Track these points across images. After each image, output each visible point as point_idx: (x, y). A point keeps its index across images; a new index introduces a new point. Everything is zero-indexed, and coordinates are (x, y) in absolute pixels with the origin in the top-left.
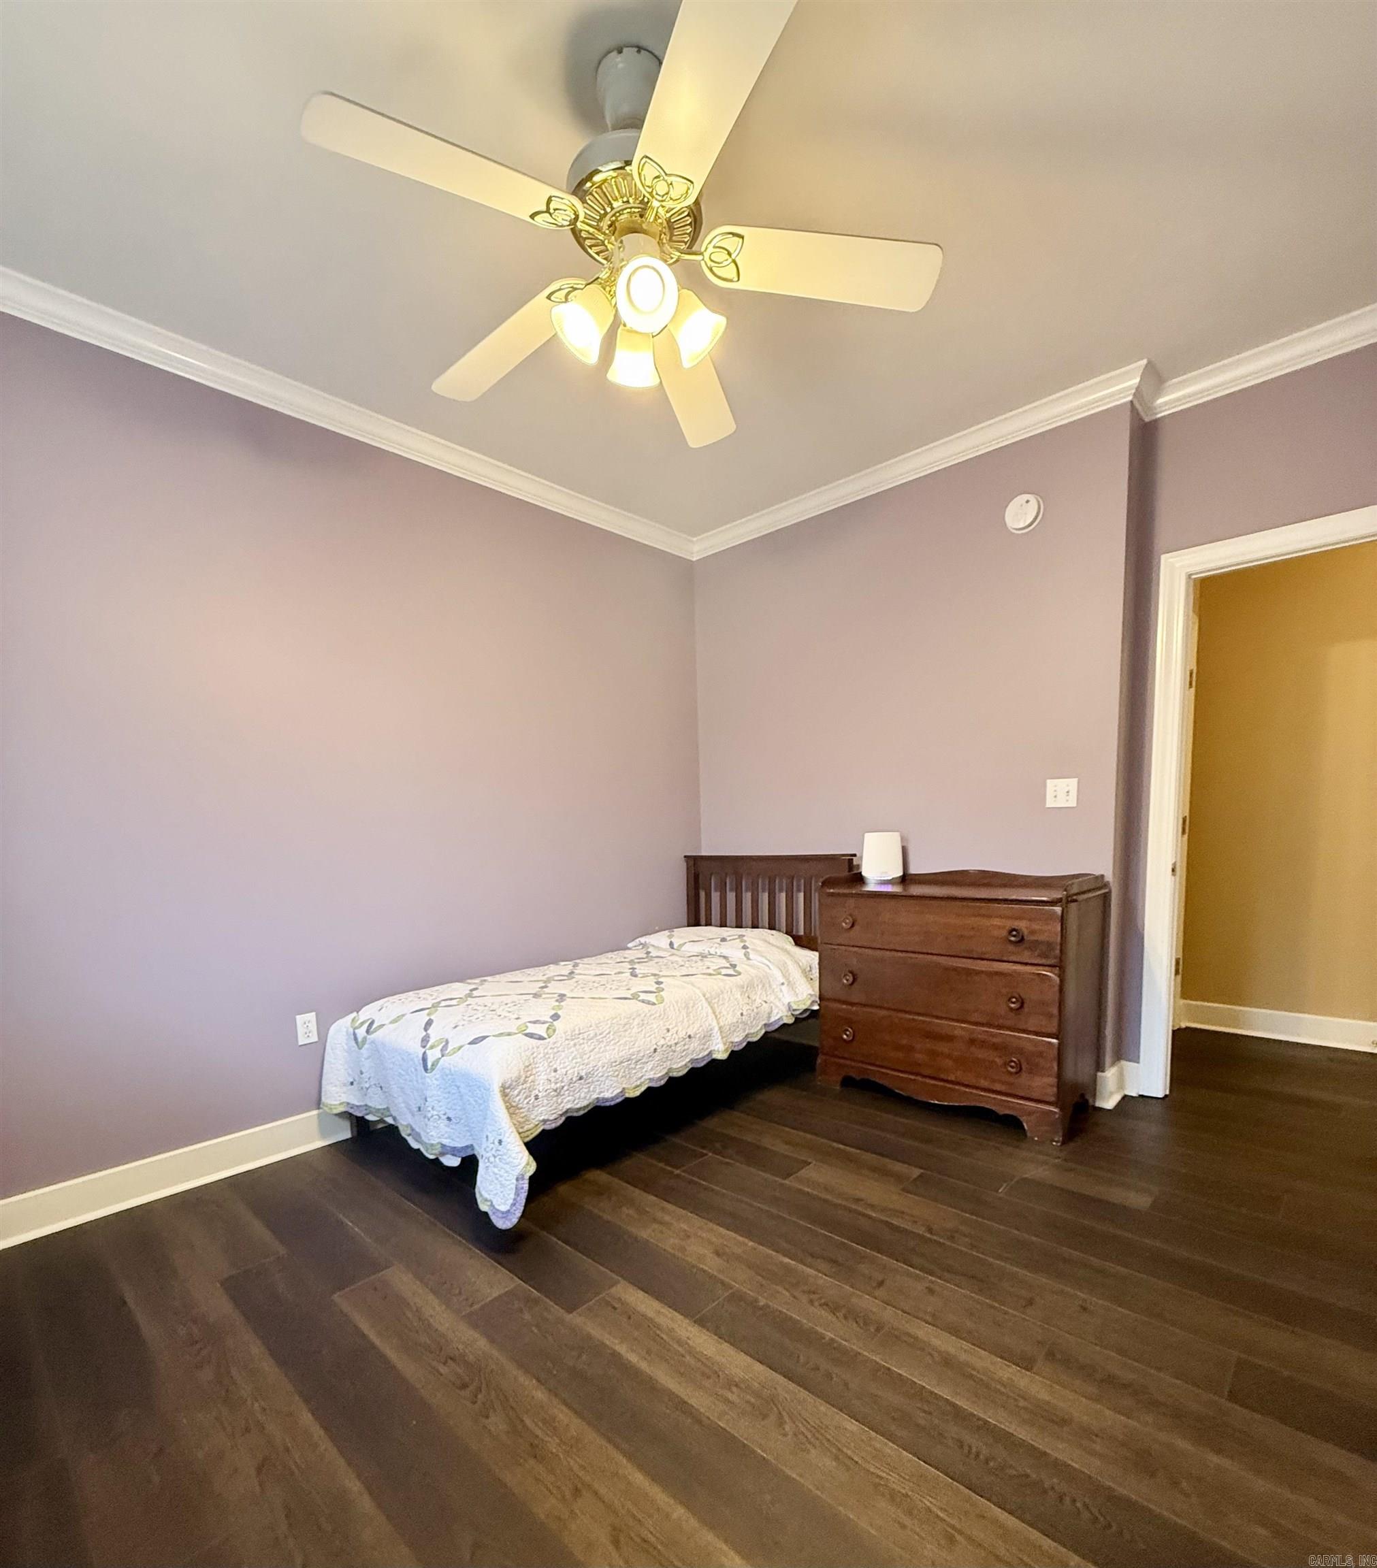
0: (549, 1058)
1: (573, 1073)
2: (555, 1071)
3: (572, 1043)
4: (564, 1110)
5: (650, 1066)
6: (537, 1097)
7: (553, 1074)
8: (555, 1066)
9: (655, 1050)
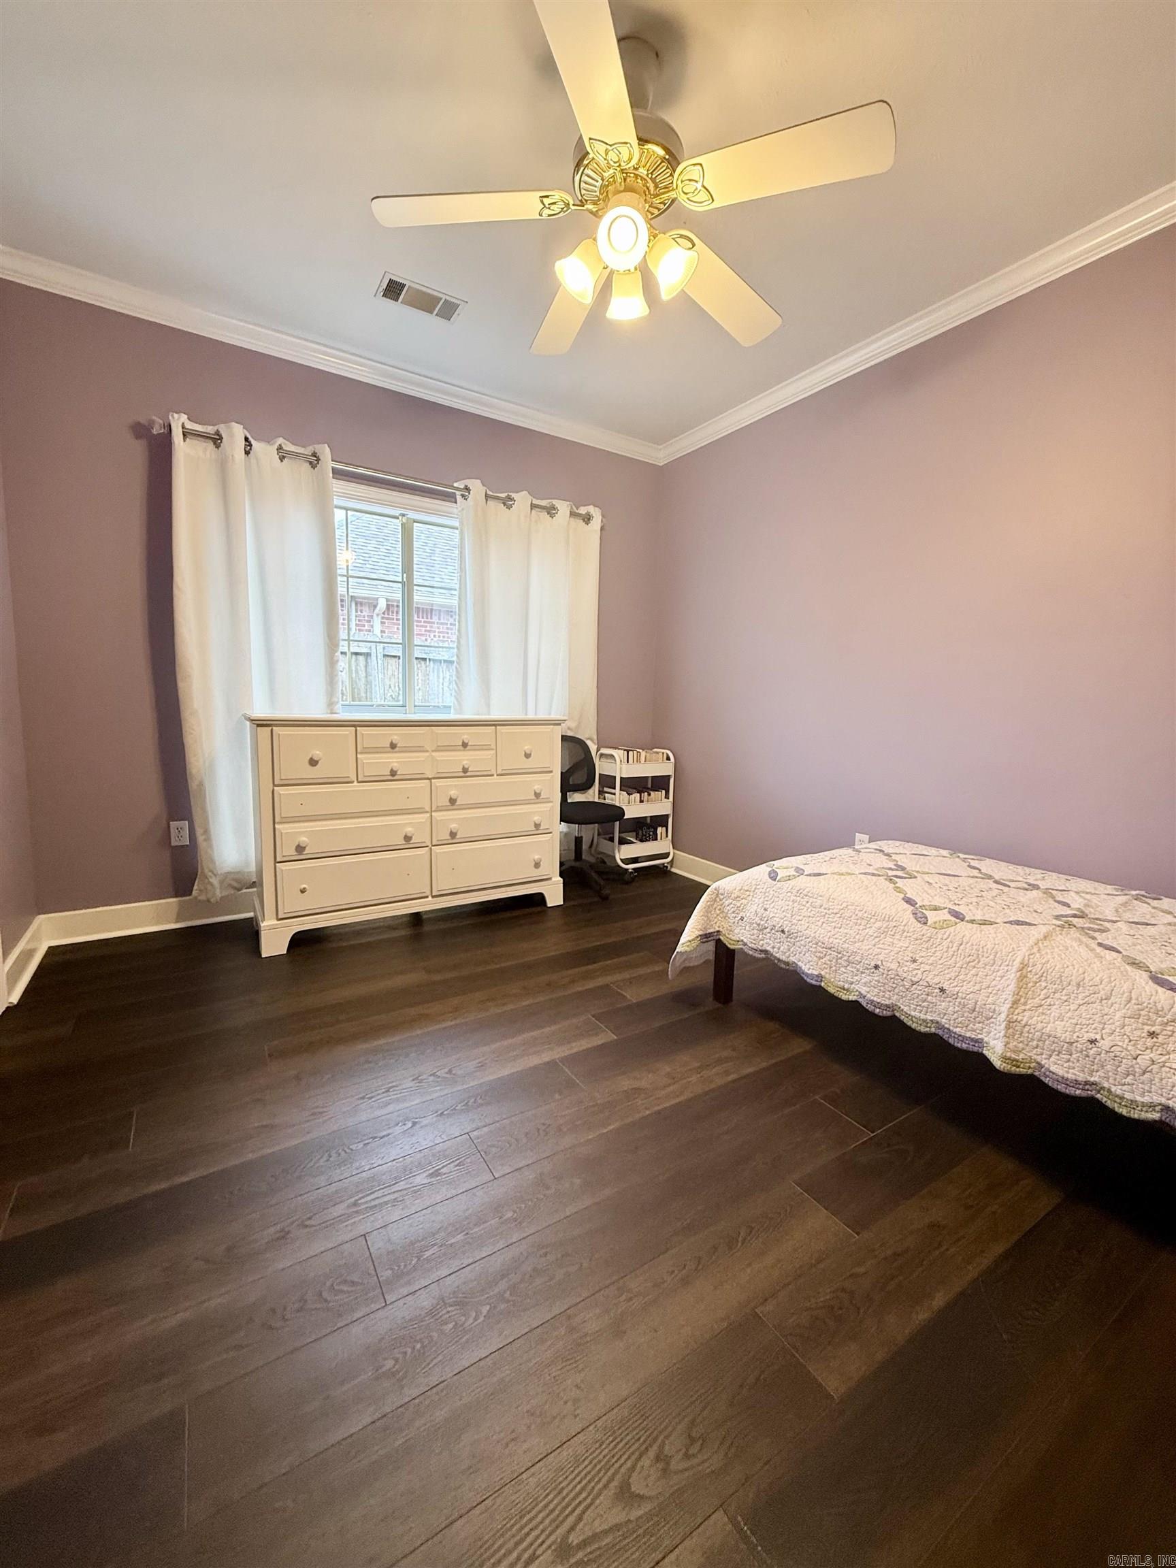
0: (768, 897)
1: (777, 921)
2: (766, 910)
3: (792, 898)
4: (763, 948)
5: (866, 979)
6: (742, 919)
7: (762, 911)
8: (768, 906)
9: (876, 967)
